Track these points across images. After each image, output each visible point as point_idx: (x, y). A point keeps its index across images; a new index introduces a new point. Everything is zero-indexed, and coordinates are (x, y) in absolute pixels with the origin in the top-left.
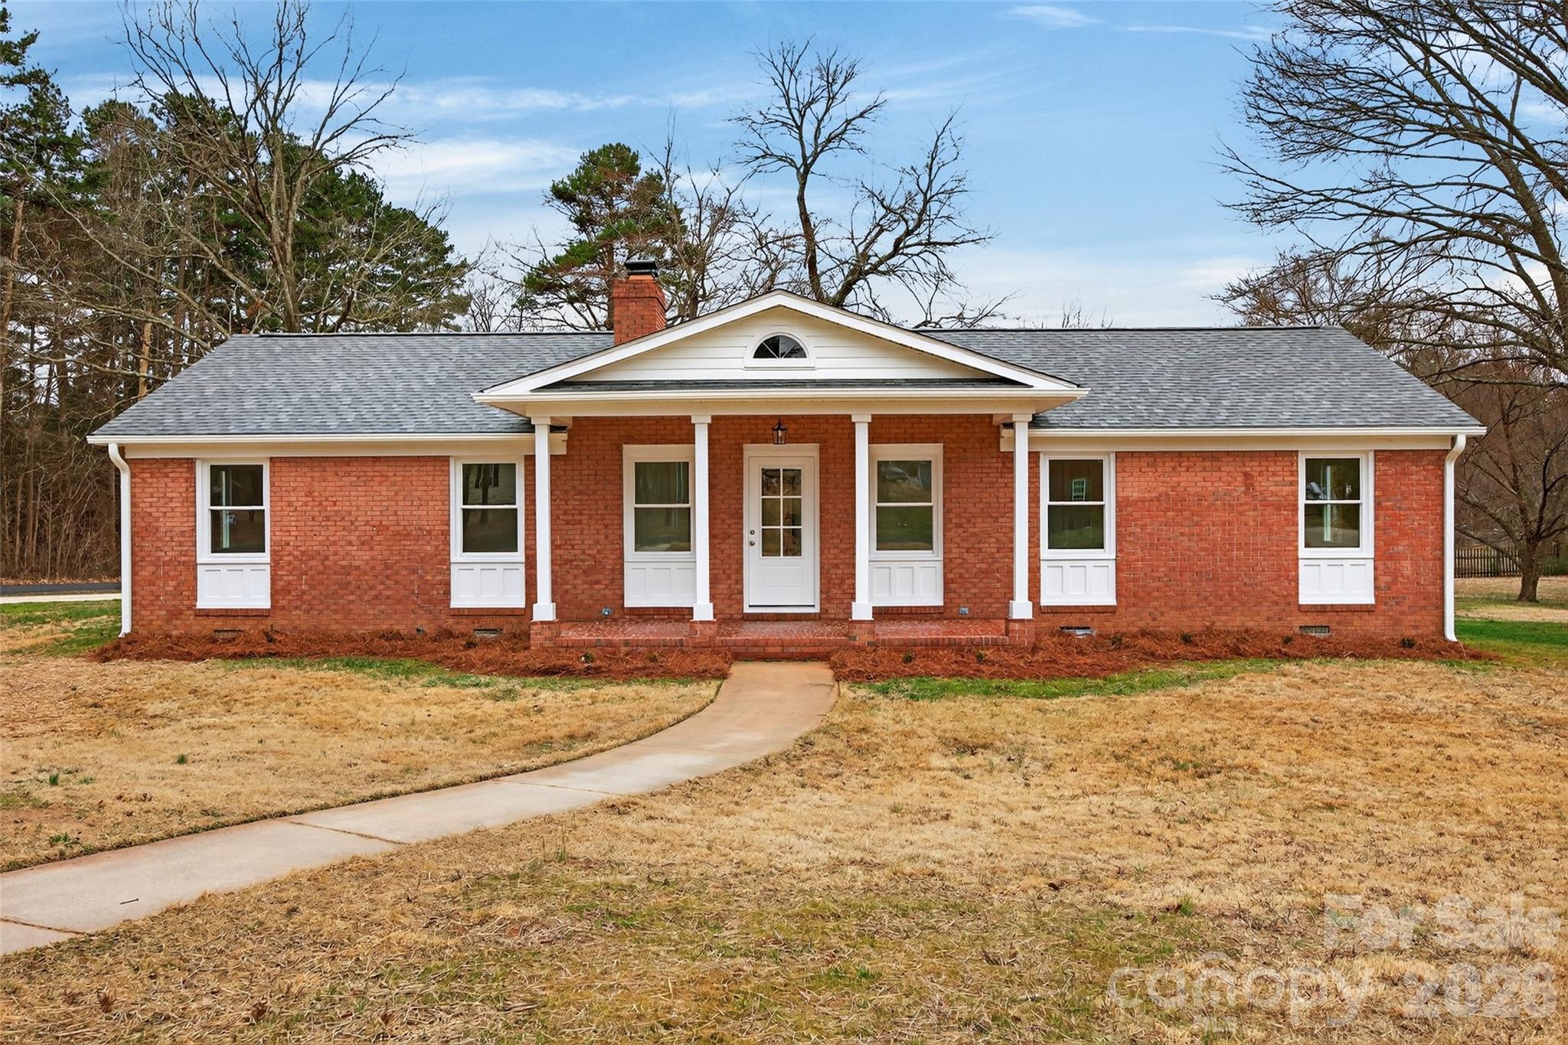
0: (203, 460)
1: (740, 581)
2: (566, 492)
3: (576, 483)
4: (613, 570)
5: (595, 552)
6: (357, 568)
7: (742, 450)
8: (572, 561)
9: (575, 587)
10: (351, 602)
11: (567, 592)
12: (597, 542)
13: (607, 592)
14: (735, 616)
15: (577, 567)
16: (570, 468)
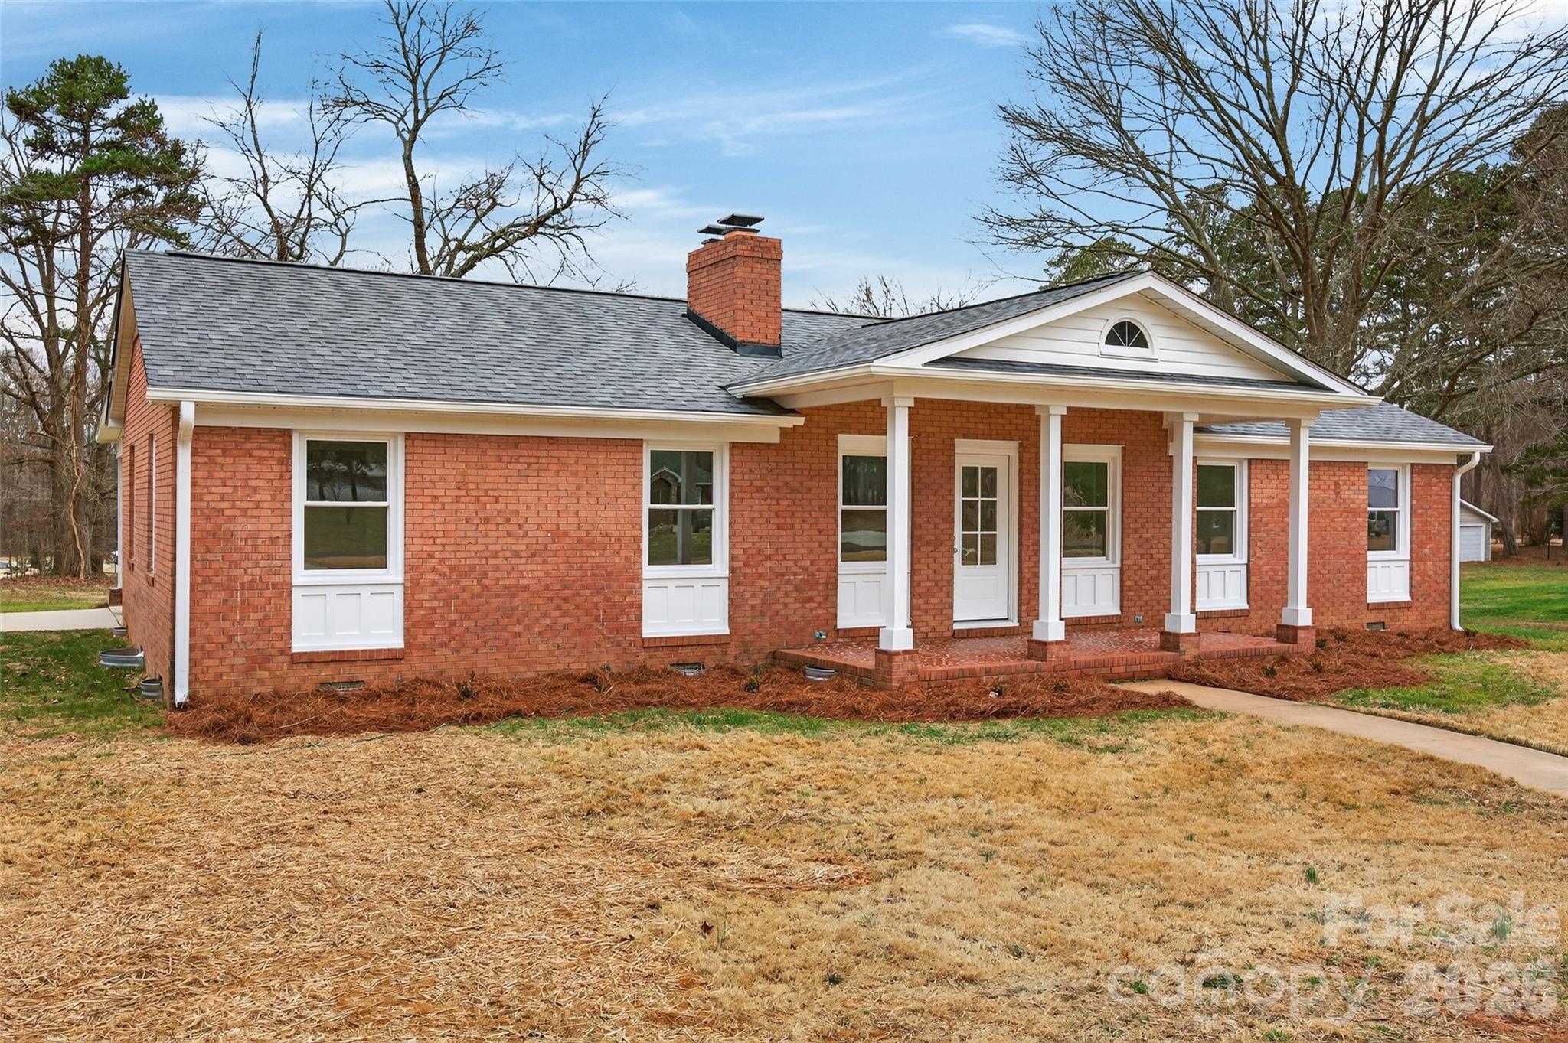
0: (302, 433)
1: (950, 594)
2: (777, 489)
3: (789, 478)
4: (827, 585)
5: (809, 563)
6: (526, 588)
7: (954, 445)
8: (783, 575)
9: (786, 605)
10: (518, 635)
11: (777, 612)
12: (811, 551)
13: (820, 611)
14: (945, 634)
15: (789, 582)
16: (782, 459)
